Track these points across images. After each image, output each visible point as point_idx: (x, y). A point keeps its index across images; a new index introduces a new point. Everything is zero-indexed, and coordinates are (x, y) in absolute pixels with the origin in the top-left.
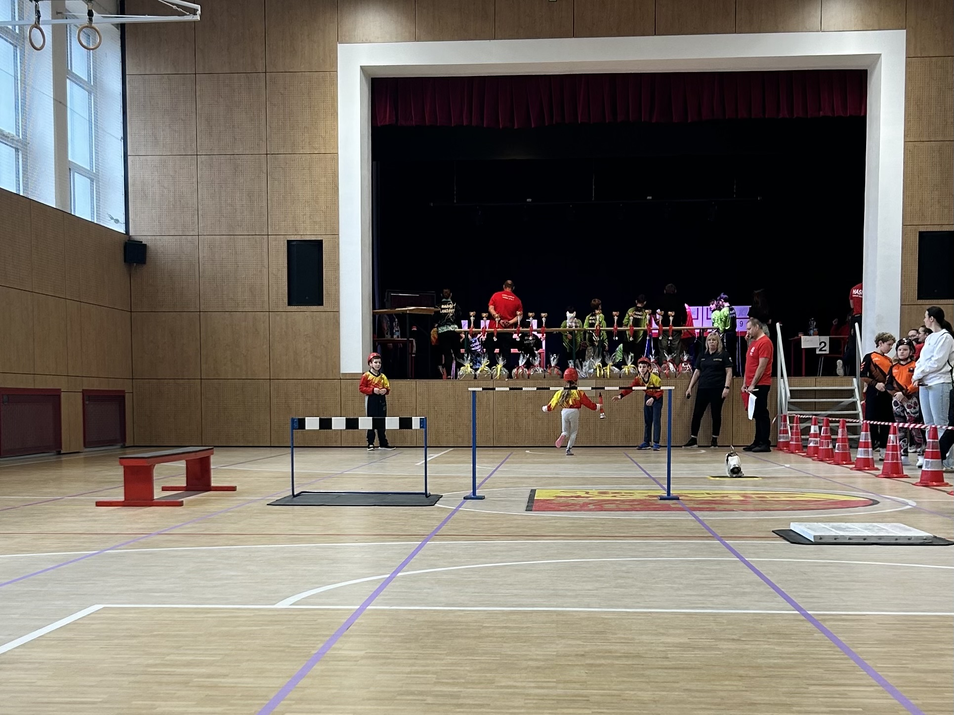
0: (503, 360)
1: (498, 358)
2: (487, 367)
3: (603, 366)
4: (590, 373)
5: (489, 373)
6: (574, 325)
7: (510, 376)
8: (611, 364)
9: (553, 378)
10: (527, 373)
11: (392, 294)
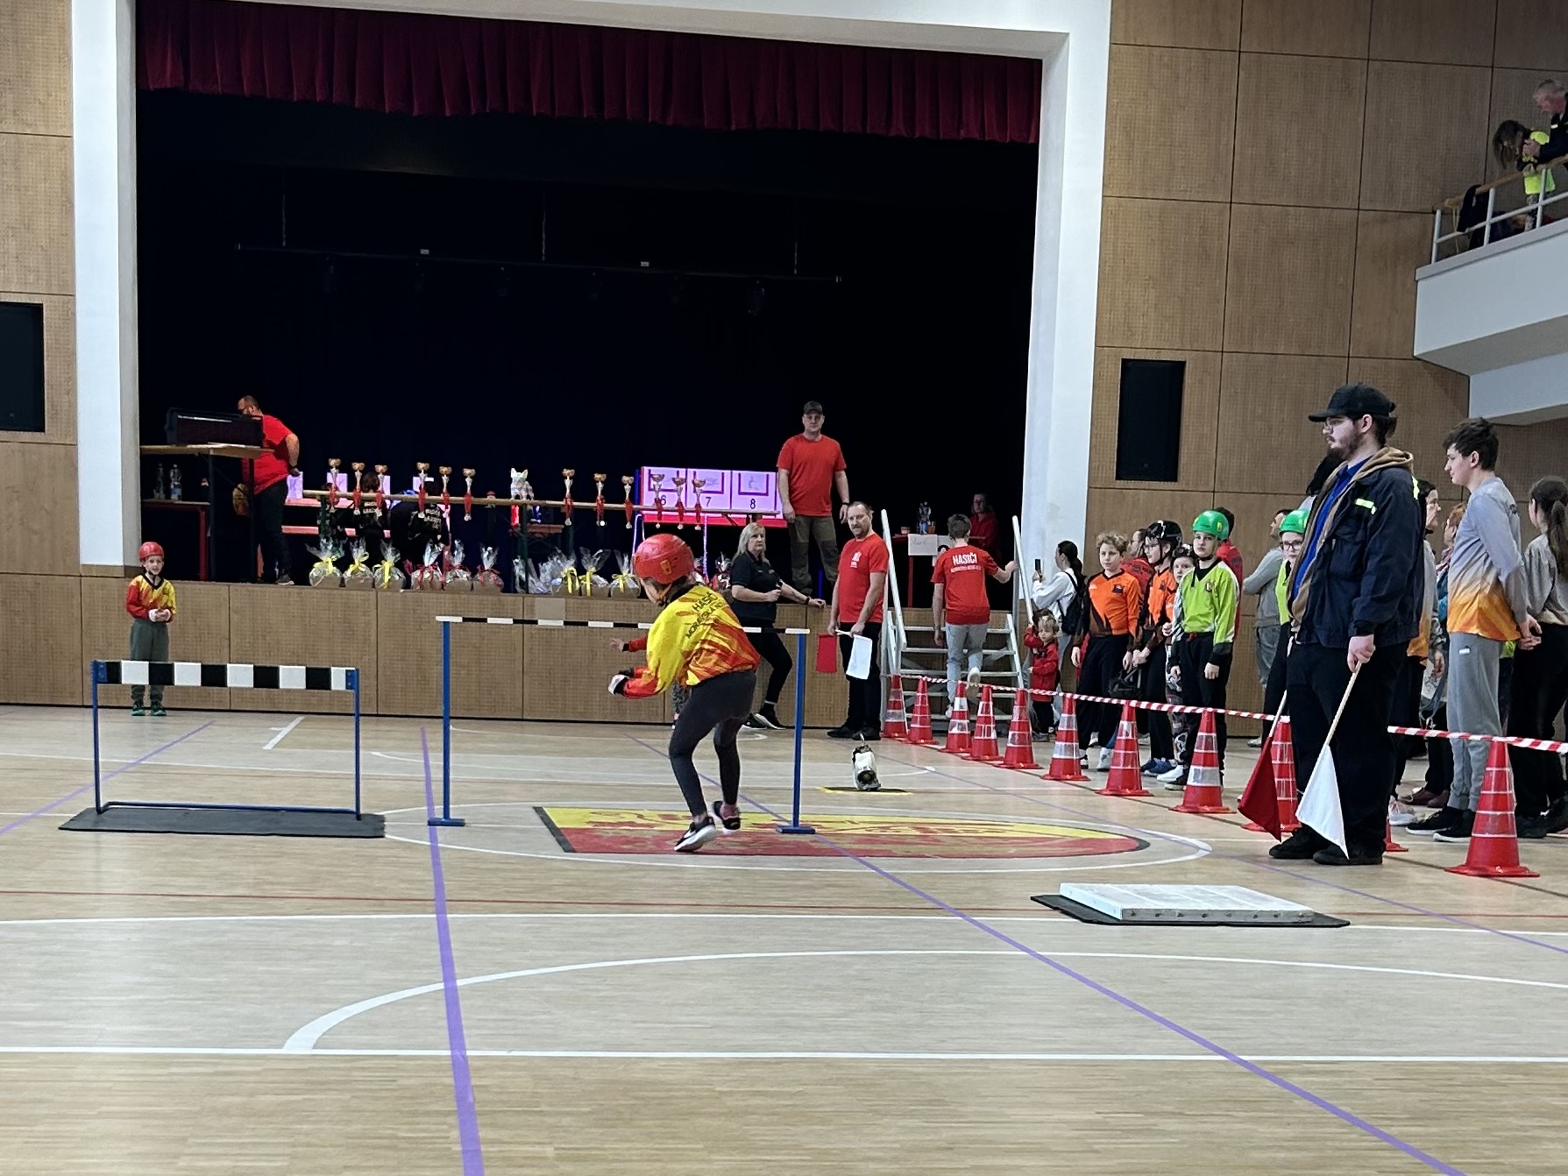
0: (395, 553)
1: (385, 550)
2: (363, 565)
3: (578, 575)
4: (555, 587)
5: (368, 577)
6: (524, 494)
7: (407, 585)
8: (593, 570)
9: (486, 591)
10: (440, 580)
11: (180, 417)
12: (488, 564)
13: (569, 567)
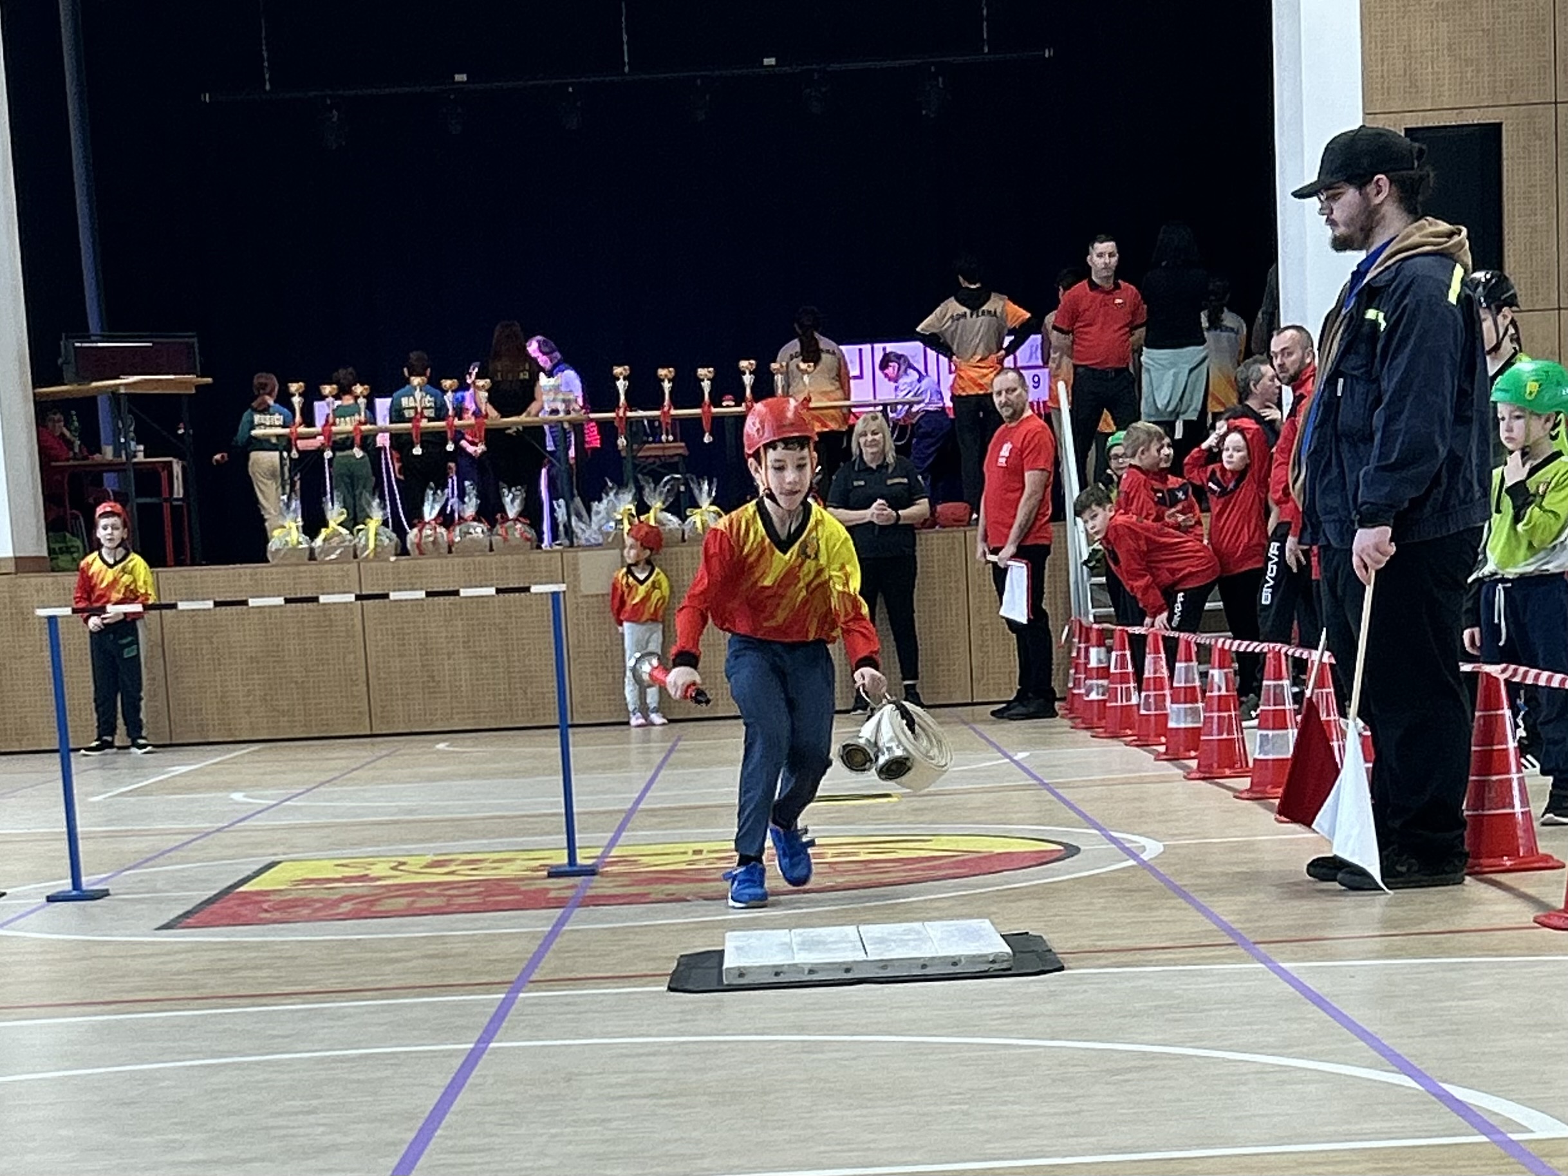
4: (608, 534)
5: (347, 543)
7: (401, 549)
8: (659, 505)
9: (513, 550)
10: (446, 538)
11: (78, 345)
12: (512, 512)
13: (625, 503)
